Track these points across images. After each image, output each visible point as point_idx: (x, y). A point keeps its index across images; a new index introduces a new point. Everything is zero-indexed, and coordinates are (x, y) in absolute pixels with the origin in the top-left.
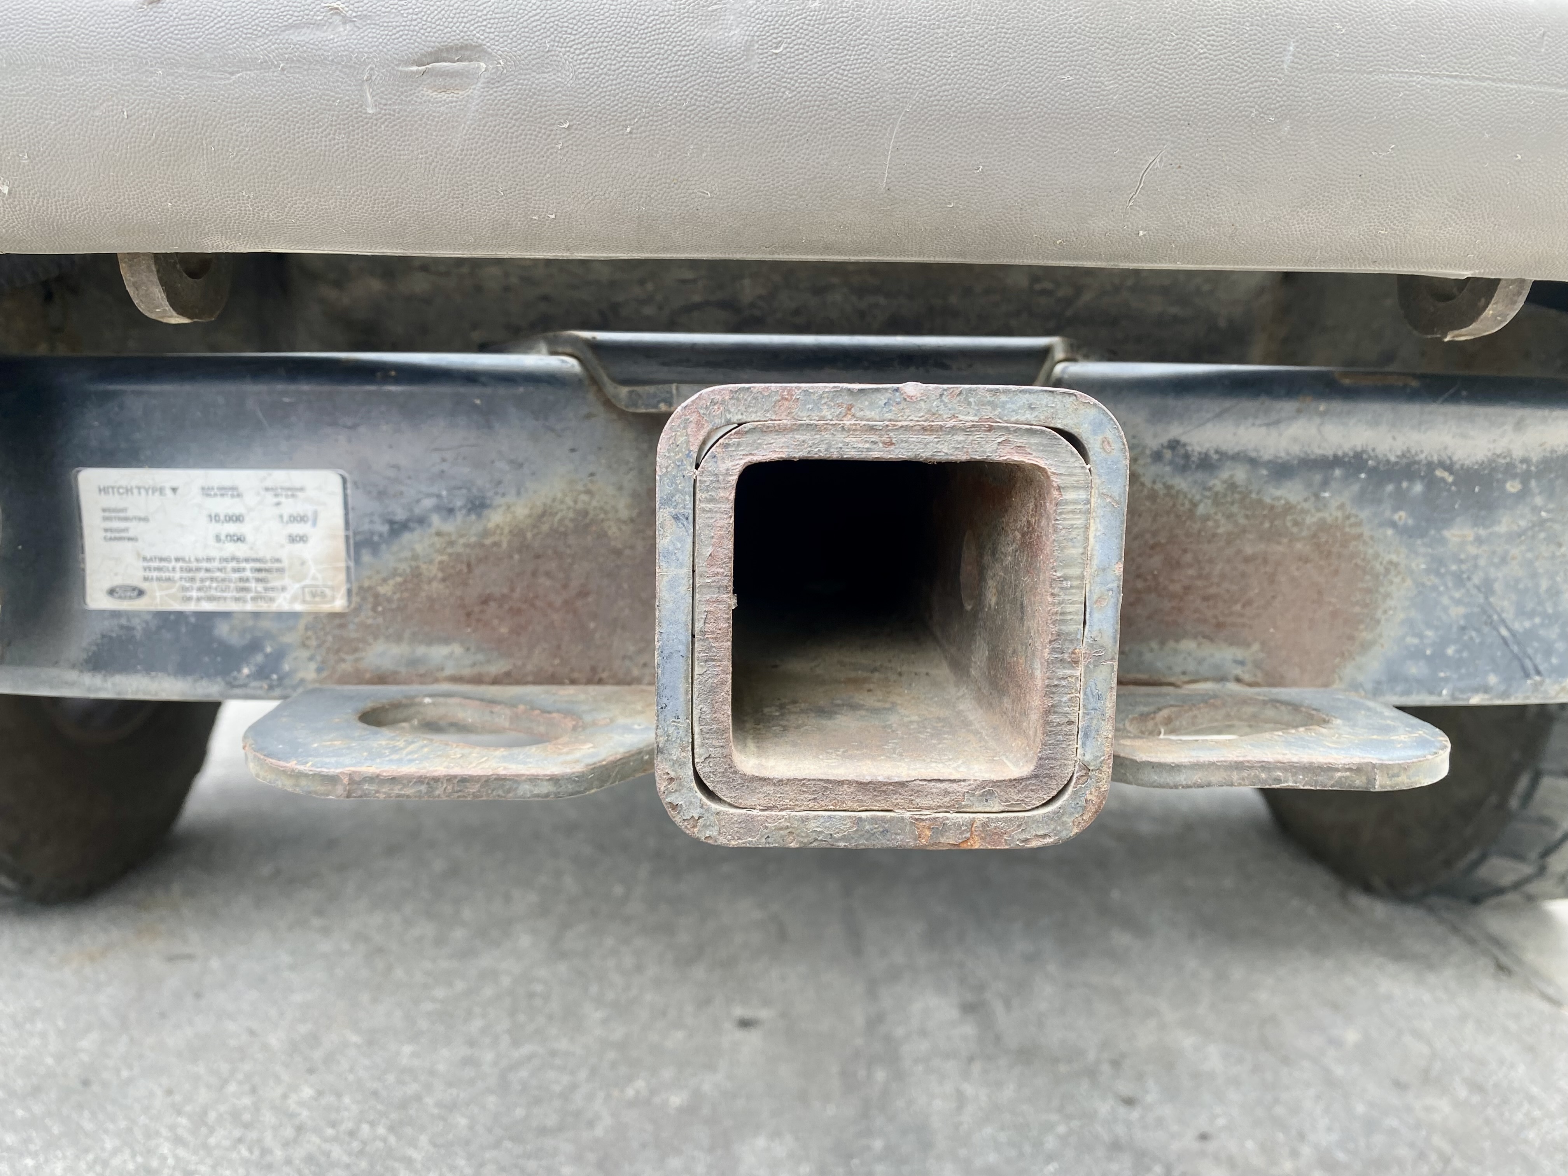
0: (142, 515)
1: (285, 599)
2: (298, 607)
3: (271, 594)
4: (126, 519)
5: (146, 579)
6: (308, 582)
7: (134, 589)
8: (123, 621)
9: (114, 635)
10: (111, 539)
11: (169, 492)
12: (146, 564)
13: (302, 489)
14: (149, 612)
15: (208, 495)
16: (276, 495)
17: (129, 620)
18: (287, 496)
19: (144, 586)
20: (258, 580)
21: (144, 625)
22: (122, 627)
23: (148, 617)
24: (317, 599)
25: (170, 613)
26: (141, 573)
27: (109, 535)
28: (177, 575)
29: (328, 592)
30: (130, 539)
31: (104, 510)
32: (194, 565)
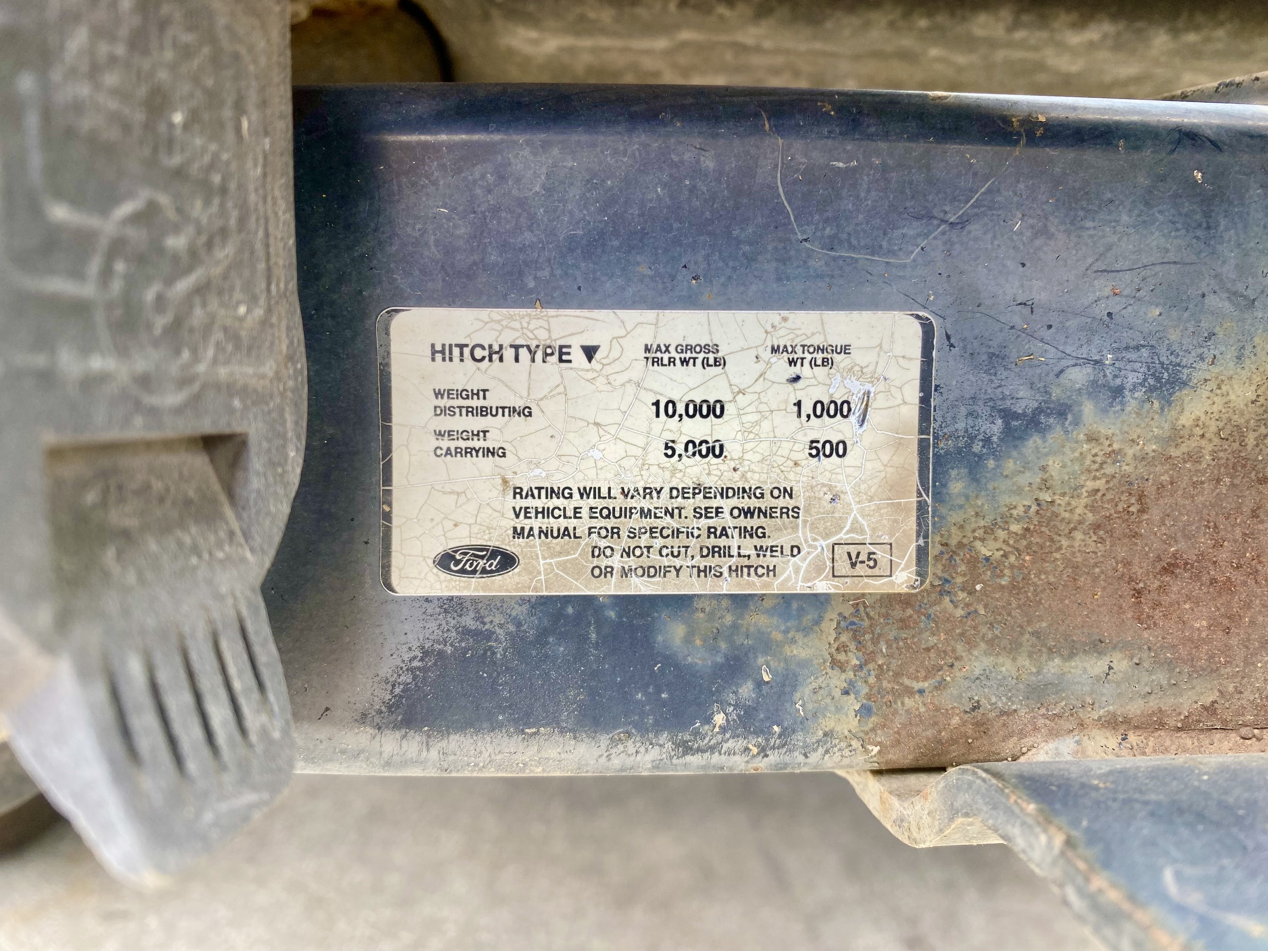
0: (519, 404)
1: (797, 570)
2: (822, 586)
3: (769, 561)
4: (484, 412)
5: (518, 533)
6: (842, 536)
7: (495, 553)
8: (469, 621)
9: (449, 650)
10: (448, 452)
11: (578, 356)
12: (520, 503)
13: (845, 350)
14: (523, 600)
15: (657, 362)
16: (792, 362)
17: (479, 618)
18: (813, 363)
19: (514, 546)
20: (744, 532)
21: (512, 628)
22: (465, 632)
23: (519, 611)
24: (860, 569)
25: (567, 599)
26: (510, 522)
27: (445, 443)
28: (582, 525)
29: (881, 555)
30: (490, 452)
31: (438, 394)
32: (619, 502)
